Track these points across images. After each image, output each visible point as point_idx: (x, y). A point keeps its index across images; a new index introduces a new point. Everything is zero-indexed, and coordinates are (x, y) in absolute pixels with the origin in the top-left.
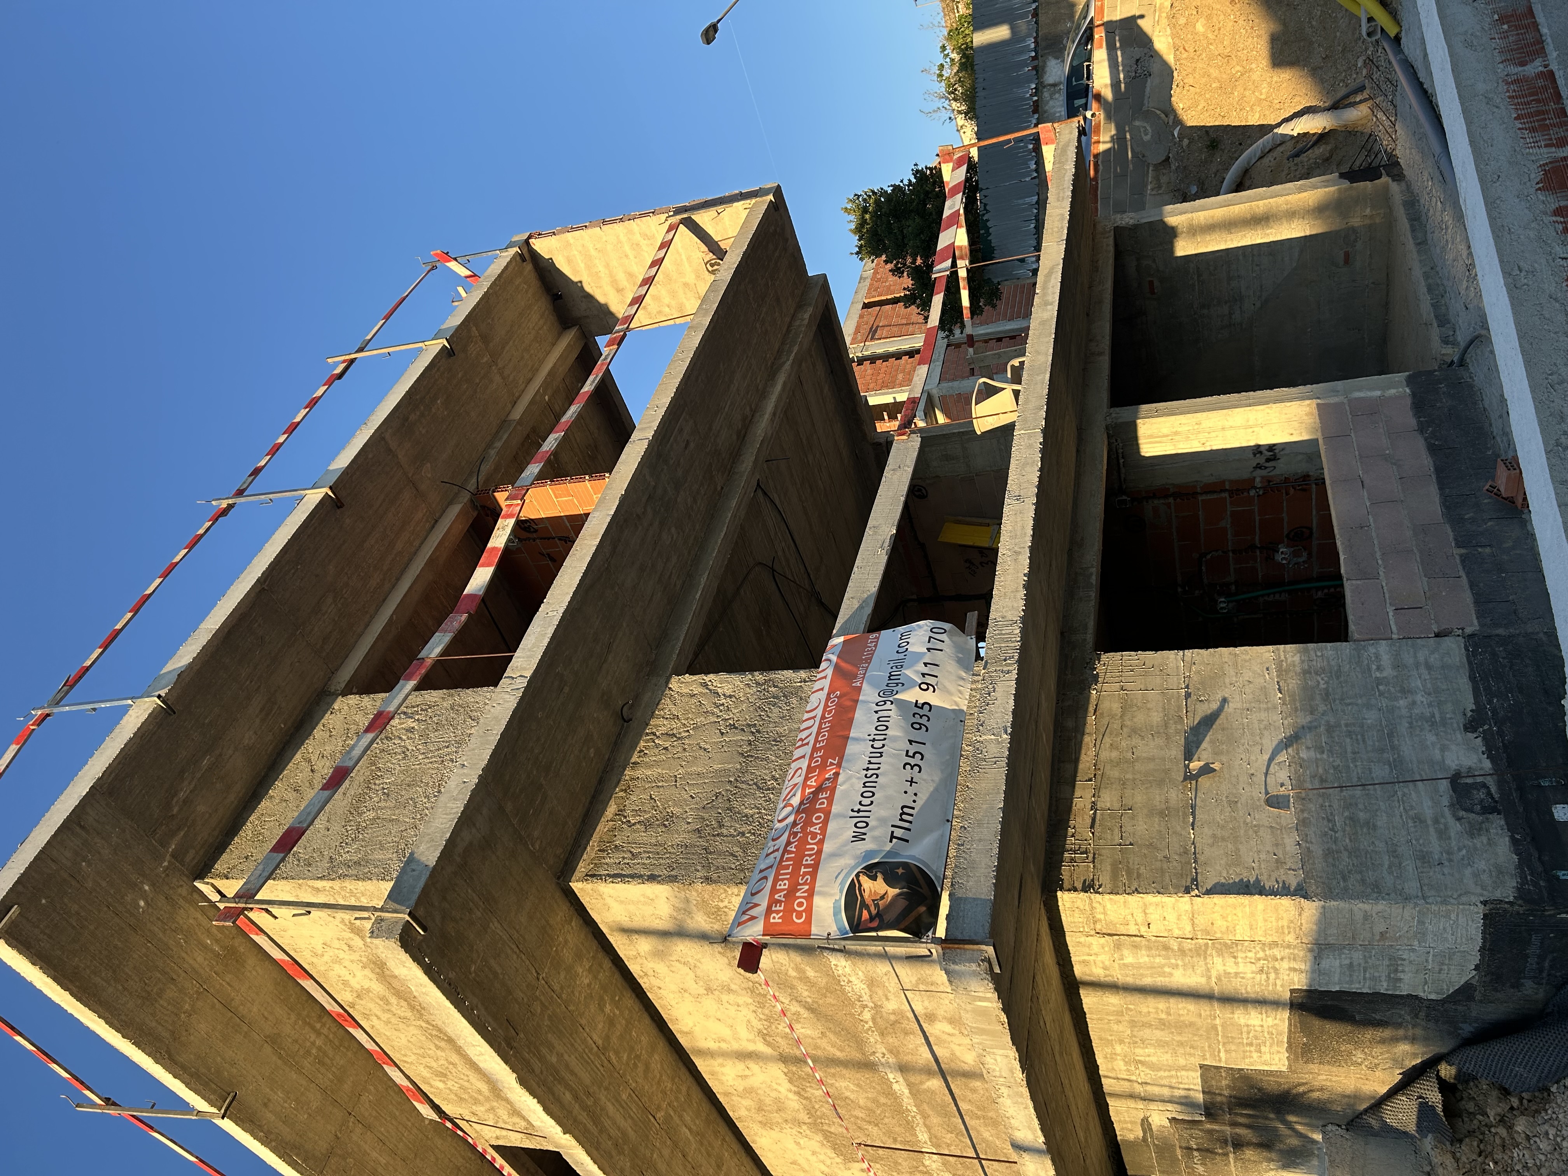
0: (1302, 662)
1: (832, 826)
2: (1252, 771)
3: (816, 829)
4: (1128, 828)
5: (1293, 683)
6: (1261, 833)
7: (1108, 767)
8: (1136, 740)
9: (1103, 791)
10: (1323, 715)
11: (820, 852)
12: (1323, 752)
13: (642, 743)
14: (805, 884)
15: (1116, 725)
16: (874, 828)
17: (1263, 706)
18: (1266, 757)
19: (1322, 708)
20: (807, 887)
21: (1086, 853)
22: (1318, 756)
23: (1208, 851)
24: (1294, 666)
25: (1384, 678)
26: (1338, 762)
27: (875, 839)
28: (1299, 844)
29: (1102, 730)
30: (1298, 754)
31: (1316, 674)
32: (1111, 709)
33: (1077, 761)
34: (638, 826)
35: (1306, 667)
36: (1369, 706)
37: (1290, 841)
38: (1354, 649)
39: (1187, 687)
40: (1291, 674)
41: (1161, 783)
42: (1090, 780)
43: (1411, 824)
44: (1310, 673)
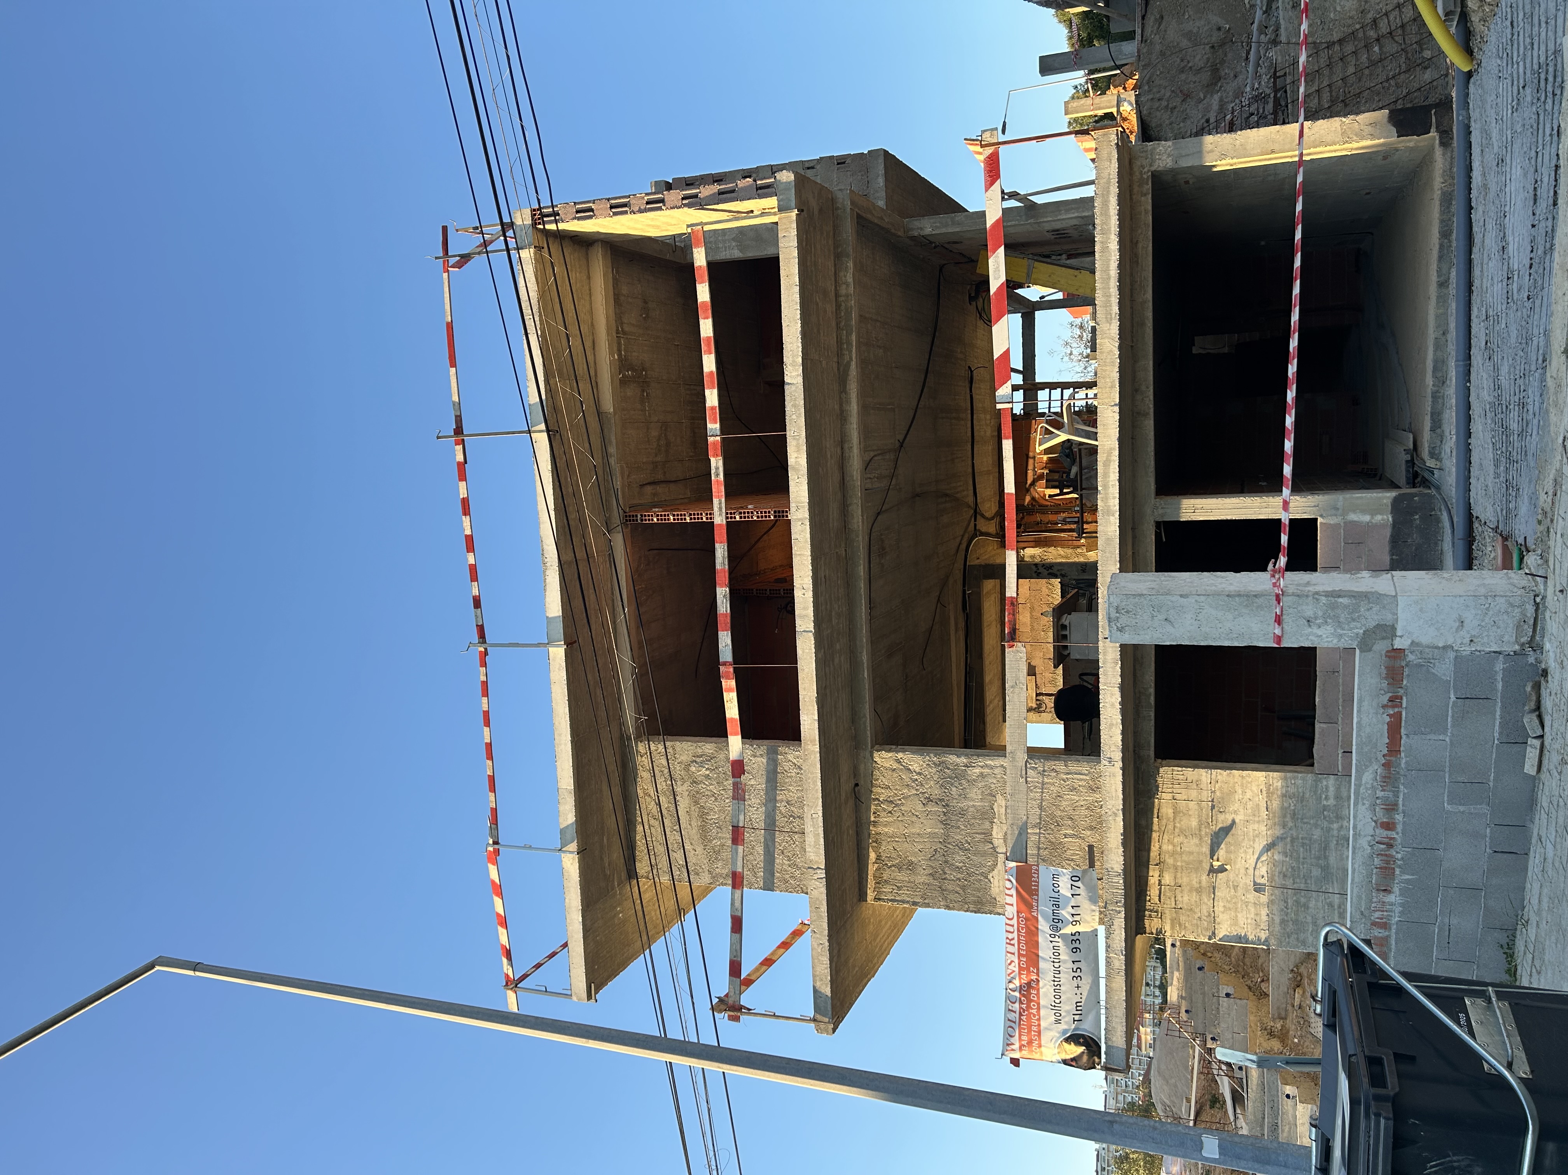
0: (1282, 787)
1: (1042, 1012)
2: (1247, 866)
3: (1034, 1011)
4: (1179, 898)
5: (1276, 804)
6: (1249, 907)
7: (1167, 856)
8: (1181, 839)
9: (1165, 872)
10: (1290, 829)
11: (1039, 1025)
12: (1287, 857)
13: (873, 807)
14: (1036, 1040)
15: (1170, 827)
16: (1064, 1017)
17: (1257, 819)
18: (1256, 856)
19: (1290, 824)
20: (1037, 1042)
21: (1156, 912)
22: (1284, 859)
23: (1221, 916)
24: (1277, 790)
25: (1329, 805)
26: (1294, 864)
27: (1066, 1023)
28: (1268, 915)
29: (1163, 829)
30: (1273, 856)
31: (1290, 797)
32: (1167, 814)
33: (1149, 850)
34: (893, 868)
35: (1284, 792)
36: (1316, 826)
37: (1264, 912)
38: (1314, 780)
39: (1213, 801)
40: (1275, 796)
41: (1197, 870)
42: (1157, 865)
43: (1326, 907)
44: (1286, 796)
